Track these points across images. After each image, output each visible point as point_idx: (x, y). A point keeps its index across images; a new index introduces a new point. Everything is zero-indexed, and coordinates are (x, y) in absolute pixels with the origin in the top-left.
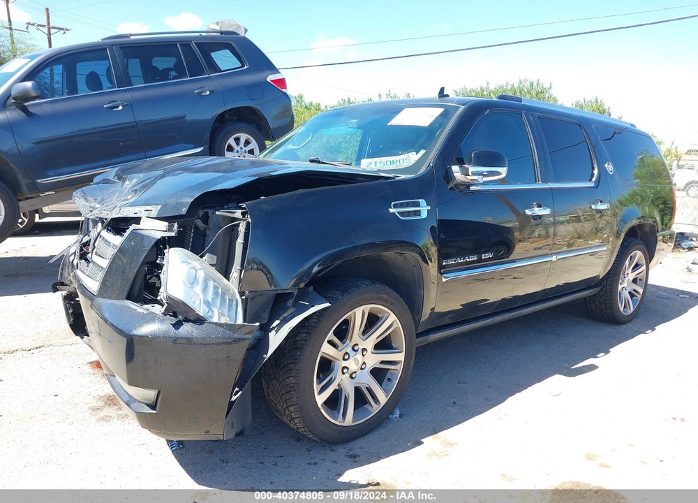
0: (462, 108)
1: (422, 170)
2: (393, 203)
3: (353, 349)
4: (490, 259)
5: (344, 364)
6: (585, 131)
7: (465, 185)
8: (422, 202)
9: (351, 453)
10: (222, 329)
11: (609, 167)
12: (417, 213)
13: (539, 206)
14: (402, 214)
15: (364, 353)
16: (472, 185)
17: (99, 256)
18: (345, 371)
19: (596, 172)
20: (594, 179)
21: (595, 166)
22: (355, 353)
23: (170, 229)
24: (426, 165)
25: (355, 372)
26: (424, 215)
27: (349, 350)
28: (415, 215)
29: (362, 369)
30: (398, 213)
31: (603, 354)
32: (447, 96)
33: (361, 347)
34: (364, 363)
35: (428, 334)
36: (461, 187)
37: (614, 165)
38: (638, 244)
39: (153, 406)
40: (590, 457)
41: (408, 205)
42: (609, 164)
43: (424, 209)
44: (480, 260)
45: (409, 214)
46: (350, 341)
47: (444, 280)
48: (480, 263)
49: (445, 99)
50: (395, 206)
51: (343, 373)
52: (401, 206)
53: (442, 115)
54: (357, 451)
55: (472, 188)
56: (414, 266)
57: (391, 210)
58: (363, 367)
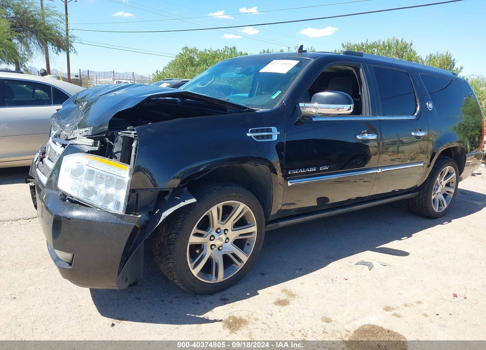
0: (313, 60)
1: (277, 106)
2: (250, 130)
3: (217, 232)
4: (326, 170)
5: (211, 243)
6: (413, 78)
7: (308, 117)
8: (274, 129)
9: (224, 297)
10: (116, 217)
11: (430, 105)
12: (269, 137)
13: (368, 133)
14: (257, 137)
15: (226, 232)
16: (314, 117)
17: (50, 160)
18: (213, 247)
19: (418, 108)
20: (416, 114)
21: (418, 104)
22: (218, 234)
23: (95, 145)
24: (280, 102)
25: (221, 246)
26: (275, 138)
27: (214, 233)
28: (268, 138)
29: (226, 242)
30: (254, 136)
31: (406, 237)
32: (306, 51)
33: (222, 229)
34: (227, 238)
35: (279, 222)
36: (305, 119)
37: (434, 104)
38: (451, 161)
39: (70, 264)
40: (387, 309)
41: (262, 131)
42: (429, 103)
43: (275, 134)
44: (318, 171)
45: (263, 137)
46: (213, 228)
47: (289, 184)
48: (318, 174)
49: (304, 53)
50: (252, 132)
51: (212, 249)
52: (257, 131)
53: (297, 66)
54: (228, 296)
55: (314, 119)
56: (266, 174)
57: (248, 135)
58: (227, 241)
